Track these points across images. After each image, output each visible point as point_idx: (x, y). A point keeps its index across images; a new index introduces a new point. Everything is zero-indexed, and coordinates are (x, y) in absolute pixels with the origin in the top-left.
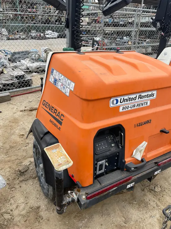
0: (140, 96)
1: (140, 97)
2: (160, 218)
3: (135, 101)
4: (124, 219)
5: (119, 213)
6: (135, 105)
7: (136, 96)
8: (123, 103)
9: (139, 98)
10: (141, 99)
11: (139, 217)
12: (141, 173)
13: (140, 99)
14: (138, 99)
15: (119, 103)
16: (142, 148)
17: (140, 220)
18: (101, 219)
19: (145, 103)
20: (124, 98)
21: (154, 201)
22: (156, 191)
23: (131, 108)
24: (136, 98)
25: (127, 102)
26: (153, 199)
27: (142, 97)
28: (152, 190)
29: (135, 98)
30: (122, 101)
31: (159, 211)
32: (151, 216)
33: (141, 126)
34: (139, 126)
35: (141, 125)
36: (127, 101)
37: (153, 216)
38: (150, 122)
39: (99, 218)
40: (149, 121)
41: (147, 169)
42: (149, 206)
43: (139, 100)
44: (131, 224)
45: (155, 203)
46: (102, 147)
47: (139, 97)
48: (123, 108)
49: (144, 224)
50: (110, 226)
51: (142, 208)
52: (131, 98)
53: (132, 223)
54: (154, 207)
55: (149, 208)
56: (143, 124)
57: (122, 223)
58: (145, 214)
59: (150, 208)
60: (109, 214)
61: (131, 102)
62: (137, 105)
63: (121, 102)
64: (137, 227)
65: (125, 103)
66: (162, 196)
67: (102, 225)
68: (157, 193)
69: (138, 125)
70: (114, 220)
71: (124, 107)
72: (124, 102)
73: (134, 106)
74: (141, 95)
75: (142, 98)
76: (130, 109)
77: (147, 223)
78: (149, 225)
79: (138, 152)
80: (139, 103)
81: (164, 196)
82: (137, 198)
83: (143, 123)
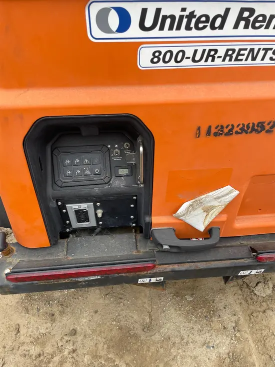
0: (246, 14)
1: (247, 20)
2: (227, 356)
3: (217, 32)
4: (148, 320)
5: (145, 303)
6: (216, 51)
7: (227, 10)
8: (156, 32)
9: (242, 23)
10: (250, 31)
11: (179, 331)
12: (188, 262)
13: (246, 27)
14: (236, 26)
15: (134, 31)
16: (215, 203)
17: (178, 340)
18: (101, 301)
19: (266, 50)
20: (158, 11)
21: (235, 315)
22: (256, 292)
23: (194, 60)
24: (224, 18)
25: (174, 33)
26: (237, 308)
27: (256, 21)
28: (248, 286)
29: (219, 21)
30: (148, 23)
31: (232, 342)
32: (206, 344)
33: (223, 137)
34: (216, 134)
35: (227, 134)
36: (179, 28)
37: (211, 345)
38: (268, 131)
39: (98, 296)
40: (267, 128)
41: (214, 259)
42: (215, 319)
43: (241, 30)
44: (153, 337)
45: (234, 318)
46: (83, 171)
47: (240, 18)
48: (156, 57)
49: (180, 351)
50: (108, 324)
51: (196, 317)
52: (198, 14)
53: (157, 337)
54: (225, 328)
55: (213, 325)
56: (237, 133)
57: (137, 326)
58: (196, 333)
59: (216, 324)
60: (121, 298)
61: (194, 32)
62: (226, 55)
63: (142, 26)
64: (162, 351)
65: (166, 32)
66: (263, 309)
67: (96, 312)
68: (255, 298)
69: (213, 130)
70: (124, 313)
71: (160, 52)
72: (162, 28)
73: (211, 54)
74: (252, 11)
75: (254, 27)
76: (187, 63)
77: (189, 353)
78: (189, 360)
79: (199, 211)
80: (237, 48)
81: (268, 311)
82: (200, 290)
83: (236, 129)
